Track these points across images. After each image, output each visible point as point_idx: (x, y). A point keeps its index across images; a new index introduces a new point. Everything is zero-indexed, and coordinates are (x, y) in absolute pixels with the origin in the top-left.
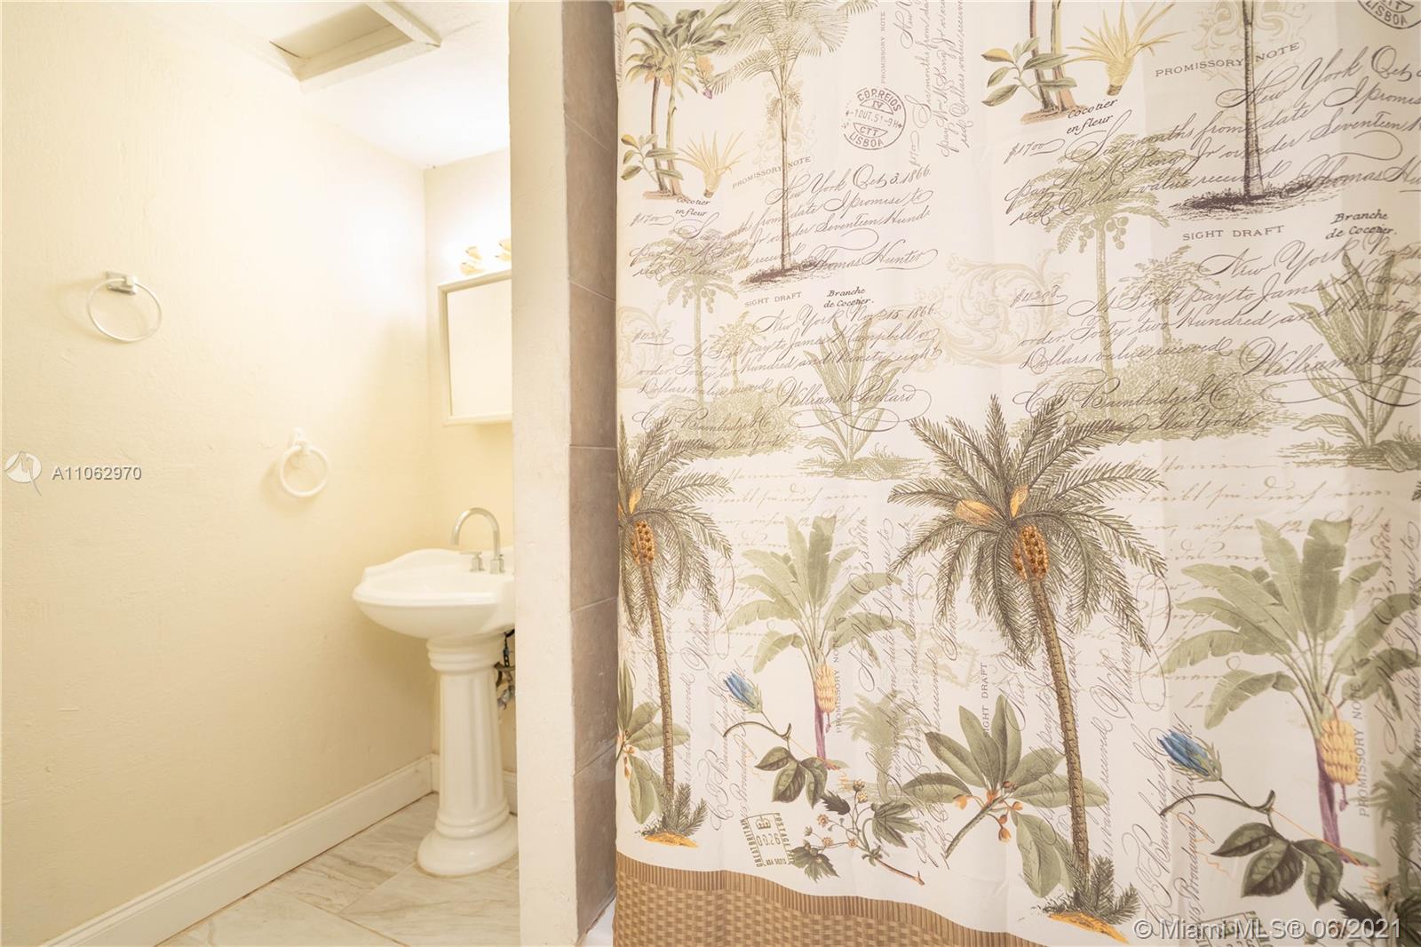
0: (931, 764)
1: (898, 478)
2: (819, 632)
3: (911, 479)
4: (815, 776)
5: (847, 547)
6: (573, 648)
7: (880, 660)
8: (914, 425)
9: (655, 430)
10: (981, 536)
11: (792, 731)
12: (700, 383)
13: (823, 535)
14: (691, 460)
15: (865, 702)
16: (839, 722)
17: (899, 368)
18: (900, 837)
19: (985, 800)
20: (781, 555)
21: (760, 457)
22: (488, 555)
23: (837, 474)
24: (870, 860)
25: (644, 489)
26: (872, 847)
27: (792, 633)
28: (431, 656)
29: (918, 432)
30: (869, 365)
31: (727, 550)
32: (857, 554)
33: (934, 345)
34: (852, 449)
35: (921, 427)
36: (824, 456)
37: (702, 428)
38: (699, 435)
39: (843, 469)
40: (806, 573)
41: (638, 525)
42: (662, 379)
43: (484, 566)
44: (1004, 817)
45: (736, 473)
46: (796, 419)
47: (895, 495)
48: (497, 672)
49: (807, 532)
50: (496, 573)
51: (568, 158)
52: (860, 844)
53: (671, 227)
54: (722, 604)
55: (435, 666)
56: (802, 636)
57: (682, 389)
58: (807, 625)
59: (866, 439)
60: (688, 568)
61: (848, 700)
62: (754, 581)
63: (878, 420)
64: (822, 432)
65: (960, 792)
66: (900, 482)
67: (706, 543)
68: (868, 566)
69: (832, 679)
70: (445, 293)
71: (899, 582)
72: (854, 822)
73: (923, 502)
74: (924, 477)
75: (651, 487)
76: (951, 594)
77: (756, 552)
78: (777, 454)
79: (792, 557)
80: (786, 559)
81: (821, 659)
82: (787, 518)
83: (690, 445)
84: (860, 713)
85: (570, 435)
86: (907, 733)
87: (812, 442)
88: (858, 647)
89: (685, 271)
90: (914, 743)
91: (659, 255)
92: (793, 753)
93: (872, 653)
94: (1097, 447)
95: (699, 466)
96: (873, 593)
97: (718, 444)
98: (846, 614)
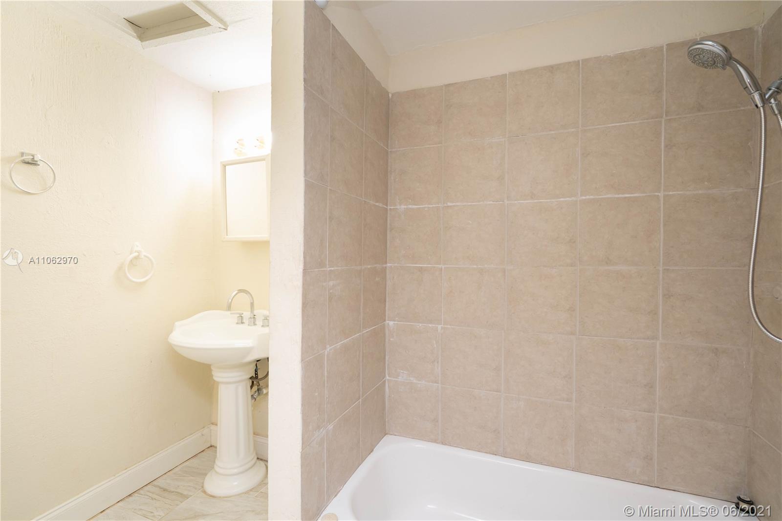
6: (302, 382)
22: (247, 314)
28: (213, 373)
43: (244, 321)
48: (251, 381)
50: (251, 326)
51: (305, 109)
55: (215, 379)
70: (224, 166)
85: (303, 264)
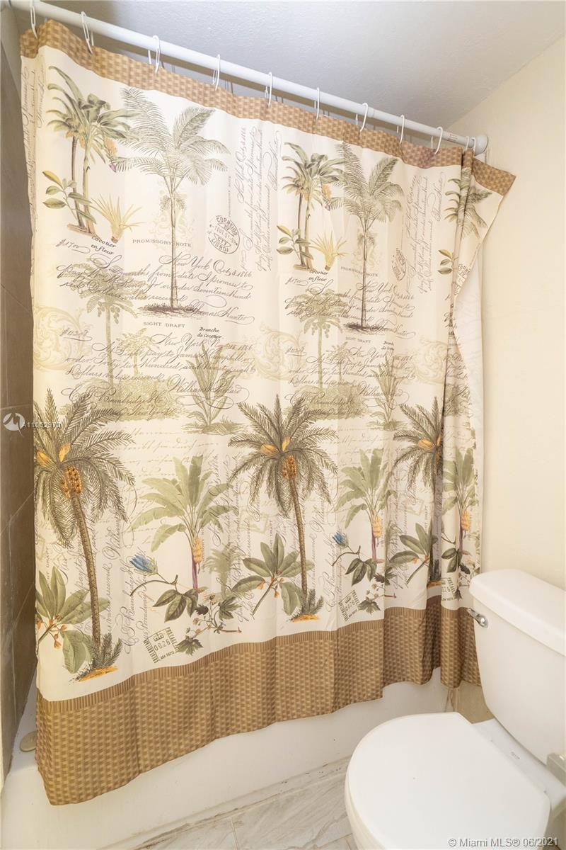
0: (246, 573)
1: (233, 433)
2: (195, 520)
3: (238, 434)
4: (191, 599)
5: (207, 472)
7: (223, 528)
8: (240, 406)
9: (80, 402)
10: (271, 462)
11: (178, 579)
12: (111, 371)
13: (196, 466)
14: (106, 422)
15: (216, 552)
16: (204, 567)
17: (234, 376)
18: (230, 614)
19: (270, 582)
20: (171, 479)
21: (155, 421)
23: (203, 432)
24: (218, 632)
25: (72, 444)
26: (219, 624)
27: (178, 524)
29: (242, 410)
30: (220, 372)
31: (131, 480)
32: (212, 475)
33: (251, 366)
34: (210, 418)
35: (244, 407)
36: (198, 422)
37: (113, 401)
38: (111, 405)
39: (206, 429)
40: (187, 489)
41: (68, 470)
42: (84, 366)
44: (277, 587)
45: (137, 430)
46: (181, 400)
47: (232, 443)
49: (188, 465)
52: (213, 626)
53: (88, 256)
54: (128, 514)
56: (184, 524)
57: (99, 374)
58: (188, 518)
59: (218, 412)
60: (106, 495)
61: (208, 553)
62: (150, 497)
63: (224, 403)
64: (197, 408)
65: (260, 582)
66: (234, 436)
67: (117, 477)
68: (218, 481)
69: (201, 545)
71: (232, 487)
72: (210, 616)
73: (244, 445)
74: (245, 433)
75: (77, 442)
76: (258, 490)
77: (152, 479)
78: (167, 420)
79: (178, 480)
80: (174, 482)
81: (196, 535)
82: (174, 458)
83: (105, 412)
84: (213, 559)
86: (235, 562)
87: (192, 414)
88: (212, 524)
89: (99, 291)
90: (237, 566)
91: (80, 275)
92: (179, 591)
93: (220, 526)
94: (315, 421)
95: (111, 426)
96: (221, 495)
97: (123, 412)
98: (207, 508)
